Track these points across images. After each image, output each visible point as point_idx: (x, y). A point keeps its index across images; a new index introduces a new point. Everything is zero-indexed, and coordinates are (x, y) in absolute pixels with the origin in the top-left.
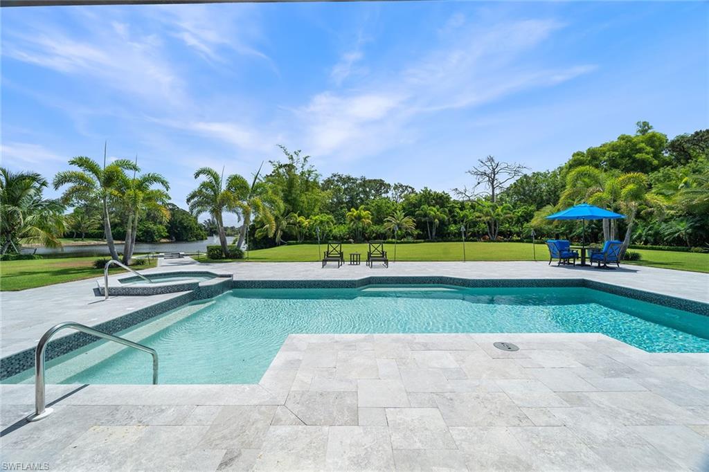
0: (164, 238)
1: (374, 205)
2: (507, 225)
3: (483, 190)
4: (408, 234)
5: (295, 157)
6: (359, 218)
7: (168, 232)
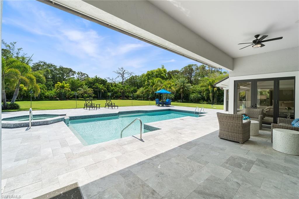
2: (128, 93)
3: (119, 80)
4: (90, 96)
6: (63, 87)
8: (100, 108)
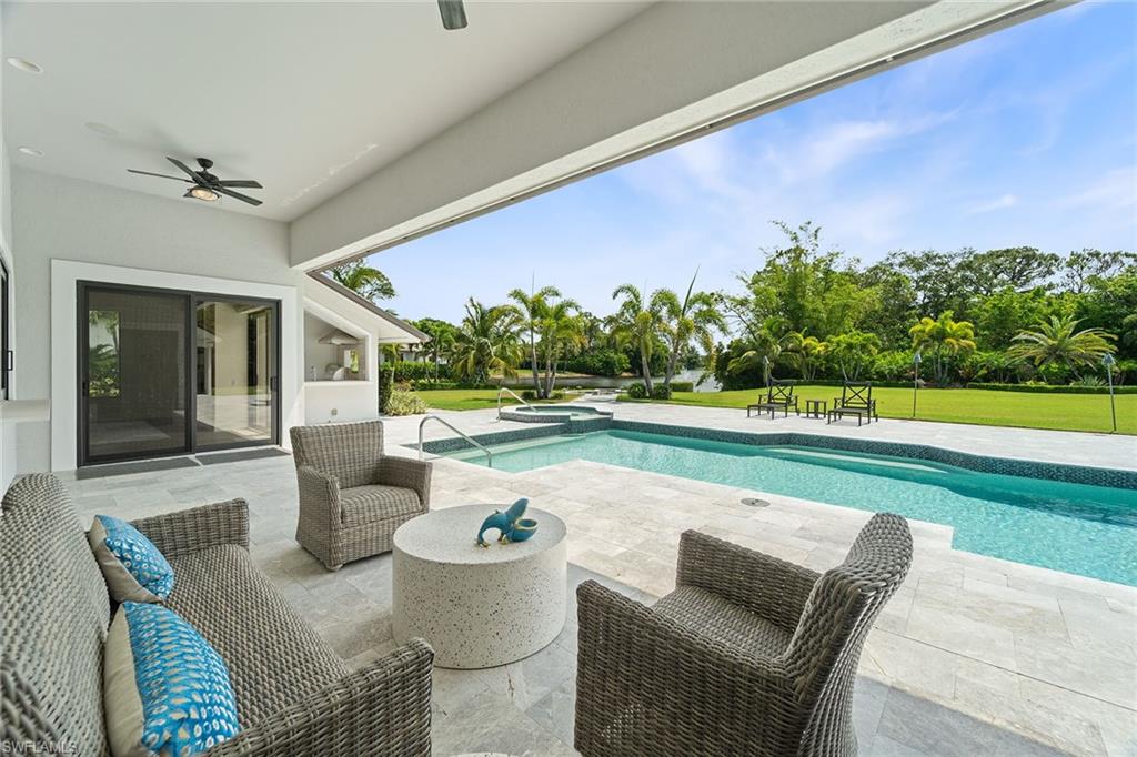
0: (627, 371)
1: (988, 306)
4: (1085, 371)
5: (800, 234)
6: (940, 336)
7: (630, 363)
8: (789, 414)
